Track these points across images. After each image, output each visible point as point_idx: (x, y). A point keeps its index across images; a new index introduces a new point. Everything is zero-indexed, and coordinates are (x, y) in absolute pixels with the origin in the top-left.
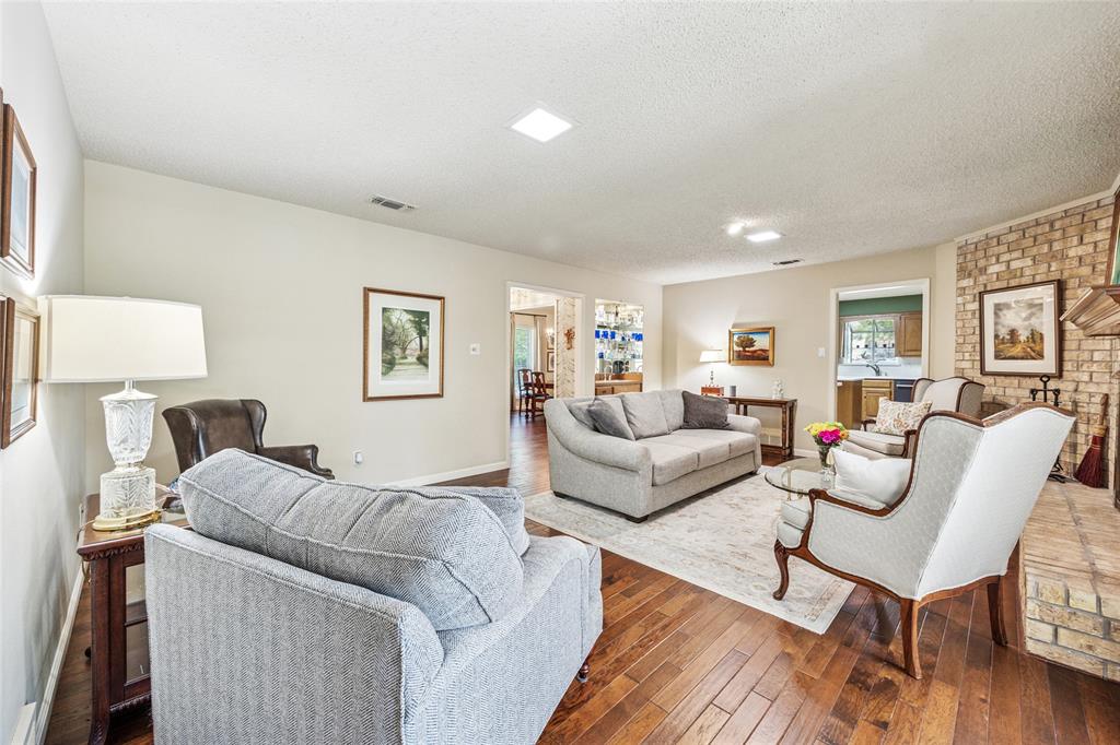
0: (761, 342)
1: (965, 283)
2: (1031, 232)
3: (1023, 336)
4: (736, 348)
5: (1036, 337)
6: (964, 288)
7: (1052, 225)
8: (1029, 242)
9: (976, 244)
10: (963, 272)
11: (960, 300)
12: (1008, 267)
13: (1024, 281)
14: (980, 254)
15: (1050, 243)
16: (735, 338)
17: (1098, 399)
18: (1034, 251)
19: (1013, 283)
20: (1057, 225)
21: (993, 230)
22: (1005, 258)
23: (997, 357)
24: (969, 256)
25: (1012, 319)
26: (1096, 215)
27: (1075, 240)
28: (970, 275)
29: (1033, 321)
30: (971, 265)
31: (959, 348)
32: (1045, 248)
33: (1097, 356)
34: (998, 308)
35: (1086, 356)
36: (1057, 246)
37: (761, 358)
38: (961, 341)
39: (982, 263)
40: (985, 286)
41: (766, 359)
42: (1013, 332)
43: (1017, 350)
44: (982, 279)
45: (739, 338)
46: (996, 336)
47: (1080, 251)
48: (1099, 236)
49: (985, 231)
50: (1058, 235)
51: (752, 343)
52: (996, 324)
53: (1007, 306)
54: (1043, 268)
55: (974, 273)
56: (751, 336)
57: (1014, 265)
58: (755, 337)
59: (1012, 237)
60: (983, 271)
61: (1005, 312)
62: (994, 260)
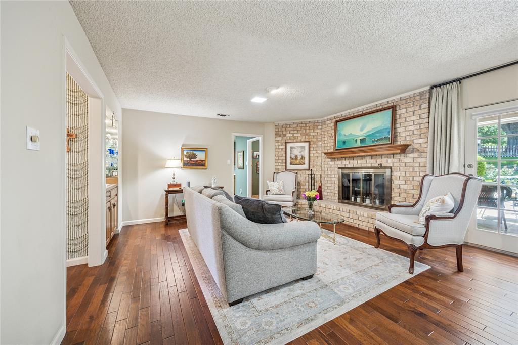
0: (200, 156)
1: (278, 138)
2: (300, 125)
3: (299, 157)
4: (185, 159)
5: (303, 158)
6: (278, 140)
7: (306, 125)
8: (300, 129)
9: (282, 125)
10: (277, 134)
11: (276, 144)
12: (293, 135)
13: (298, 140)
14: (284, 129)
15: (306, 130)
16: (185, 153)
17: (319, 176)
18: (301, 132)
19: (295, 141)
20: (307, 125)
21: (289, 122)
22: (292, 132)
23: (291, 164)
24: (280, 130)
25: (296, 152)
26: (317, 124)
27: (312, 131)
28: (280, 136)
29: (302, 153)
30: (280, 133)
31: (276, 161)
32: (304, 131)
33: (318, 164)
34: (291, 148)
35: (316, 164)
36: (307, 131)
37: (201, 165)
38: (277, 158)
39: (284, 133)
40: (286, 140)
41: (203, 165)
42: (296, 156)
43: (298, 162)
44: (285, 138)
45: (187, 153)
46: (291, 157)
47: (314, 134)
48: (318, 131)
49: (286, 122)
50: (308, 128)
51: (195, 156)
52: (291, 153)
53: (294, 148)
54: (304, 137)
55: (282, 135)
56: (194, 152)
57: (295, 135)
58: (197, 153)
59: (295, 126)
60: (285, 135)
61: (294, 150)
62: (288, 132)
